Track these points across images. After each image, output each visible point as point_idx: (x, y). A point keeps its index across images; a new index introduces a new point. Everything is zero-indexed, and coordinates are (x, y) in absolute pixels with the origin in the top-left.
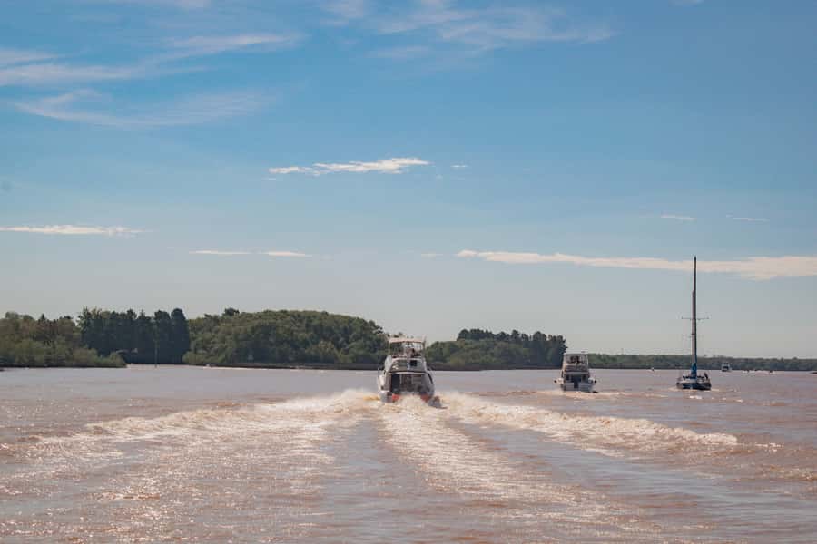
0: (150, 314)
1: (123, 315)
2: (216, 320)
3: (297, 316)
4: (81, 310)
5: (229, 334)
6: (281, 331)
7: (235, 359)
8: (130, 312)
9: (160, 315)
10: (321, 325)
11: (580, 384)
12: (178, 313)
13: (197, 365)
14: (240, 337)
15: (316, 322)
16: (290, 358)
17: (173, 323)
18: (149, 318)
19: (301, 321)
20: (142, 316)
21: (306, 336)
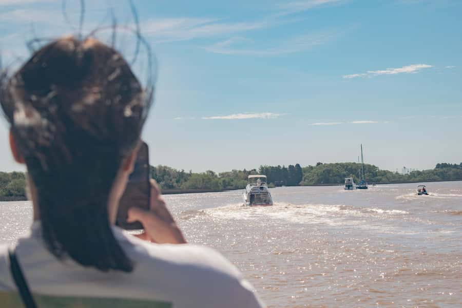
0: (287, 166)
1: (276, 167)
2: (311, 168)
3: (342, 165)
4: (260, 166)
5: (315, 173)
6: (334, 172)
7: (318, 183)
8: (279, 166)
9: (291, 167)
10: (351, 168)
11: (350, 188)
12: (298, 165)
13: (304, 186)
14: (319, 175)
15: (350, 167)
16: (338, 182)
17: (296, 170)
18: (286, 168)
19: (344, 167)
20: (284, 168)
21: (345, 172)
